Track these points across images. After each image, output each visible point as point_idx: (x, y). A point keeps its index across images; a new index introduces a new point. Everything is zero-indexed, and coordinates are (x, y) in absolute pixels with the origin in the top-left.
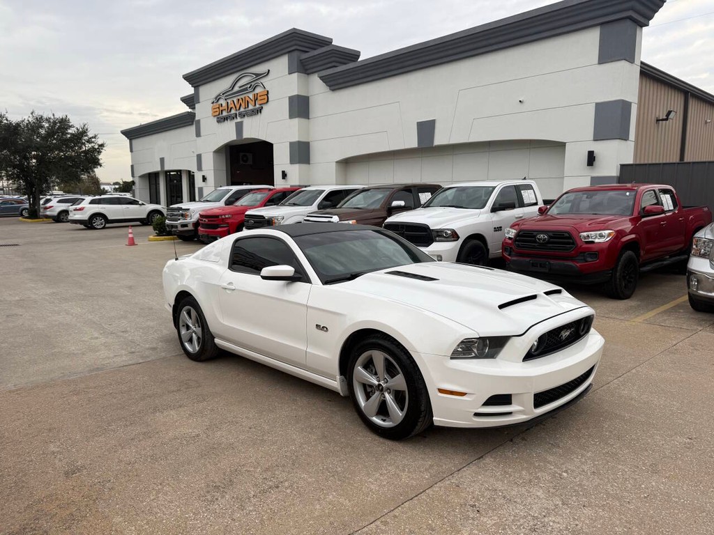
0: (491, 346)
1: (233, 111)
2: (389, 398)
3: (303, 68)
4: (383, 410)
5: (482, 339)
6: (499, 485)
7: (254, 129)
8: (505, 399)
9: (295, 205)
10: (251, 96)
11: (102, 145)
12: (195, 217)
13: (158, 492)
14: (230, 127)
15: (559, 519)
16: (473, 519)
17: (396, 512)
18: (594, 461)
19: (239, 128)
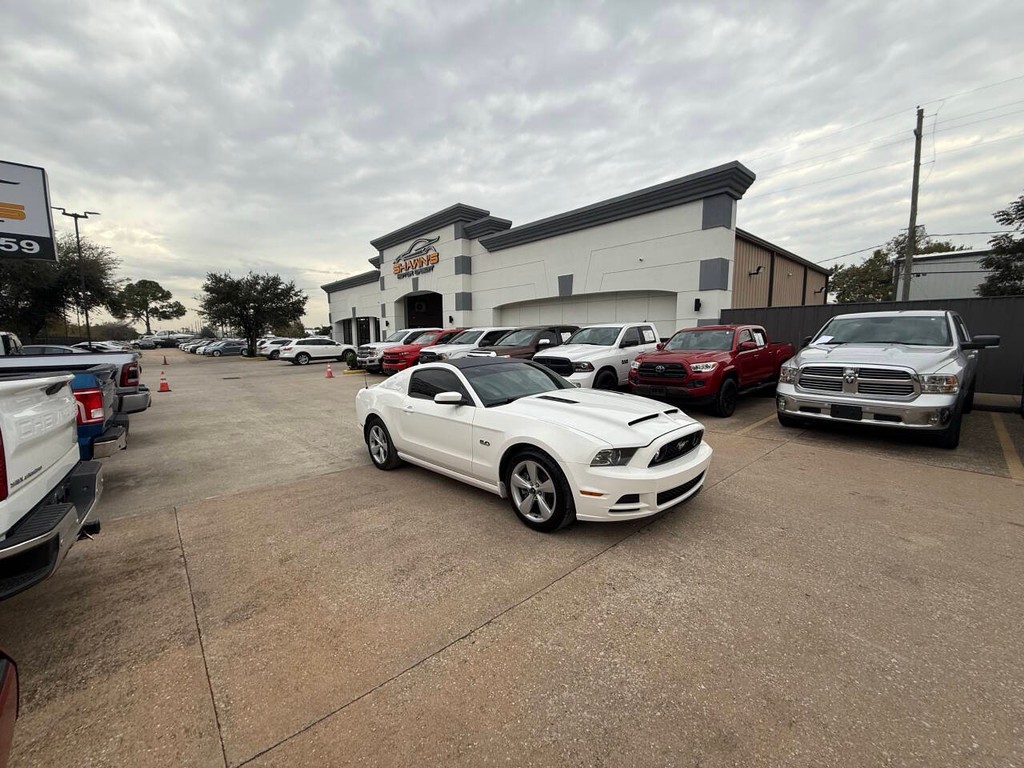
0: (623, 455)
1: (410, 270)
2: (540, 498)
3: (468, 235)
4: (535, 509)
5: (616, 450)
6: (630, 567)
7: (427, 284)
8: (634, 498)
9: (460, 343)
10: (425, 257)
11: (306, 298)
12: (380, 355)
13: (355, 575)
14: (408, 281)
15: (679, 595)
16: (610, 595)
17: (547, 590)
18: (705, 547)
19: (415, 282)
